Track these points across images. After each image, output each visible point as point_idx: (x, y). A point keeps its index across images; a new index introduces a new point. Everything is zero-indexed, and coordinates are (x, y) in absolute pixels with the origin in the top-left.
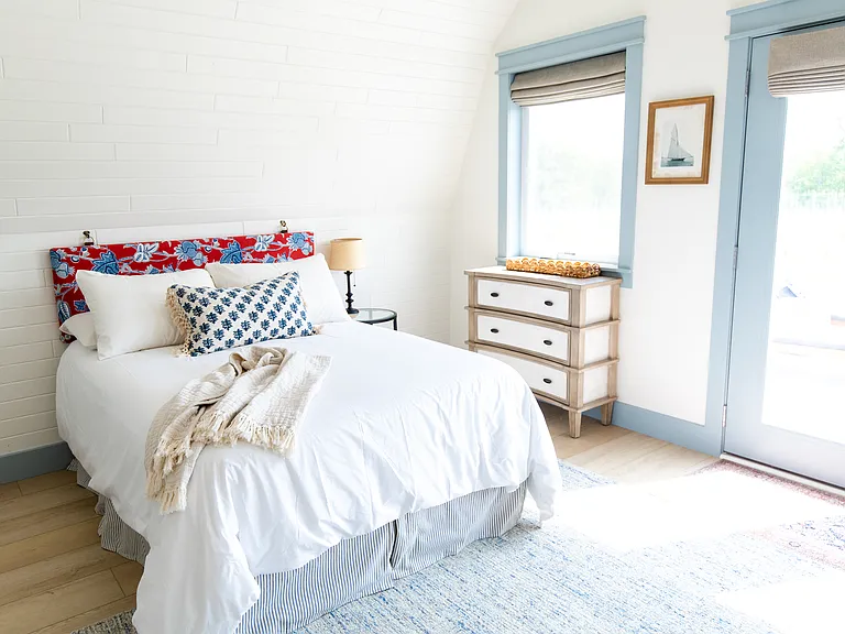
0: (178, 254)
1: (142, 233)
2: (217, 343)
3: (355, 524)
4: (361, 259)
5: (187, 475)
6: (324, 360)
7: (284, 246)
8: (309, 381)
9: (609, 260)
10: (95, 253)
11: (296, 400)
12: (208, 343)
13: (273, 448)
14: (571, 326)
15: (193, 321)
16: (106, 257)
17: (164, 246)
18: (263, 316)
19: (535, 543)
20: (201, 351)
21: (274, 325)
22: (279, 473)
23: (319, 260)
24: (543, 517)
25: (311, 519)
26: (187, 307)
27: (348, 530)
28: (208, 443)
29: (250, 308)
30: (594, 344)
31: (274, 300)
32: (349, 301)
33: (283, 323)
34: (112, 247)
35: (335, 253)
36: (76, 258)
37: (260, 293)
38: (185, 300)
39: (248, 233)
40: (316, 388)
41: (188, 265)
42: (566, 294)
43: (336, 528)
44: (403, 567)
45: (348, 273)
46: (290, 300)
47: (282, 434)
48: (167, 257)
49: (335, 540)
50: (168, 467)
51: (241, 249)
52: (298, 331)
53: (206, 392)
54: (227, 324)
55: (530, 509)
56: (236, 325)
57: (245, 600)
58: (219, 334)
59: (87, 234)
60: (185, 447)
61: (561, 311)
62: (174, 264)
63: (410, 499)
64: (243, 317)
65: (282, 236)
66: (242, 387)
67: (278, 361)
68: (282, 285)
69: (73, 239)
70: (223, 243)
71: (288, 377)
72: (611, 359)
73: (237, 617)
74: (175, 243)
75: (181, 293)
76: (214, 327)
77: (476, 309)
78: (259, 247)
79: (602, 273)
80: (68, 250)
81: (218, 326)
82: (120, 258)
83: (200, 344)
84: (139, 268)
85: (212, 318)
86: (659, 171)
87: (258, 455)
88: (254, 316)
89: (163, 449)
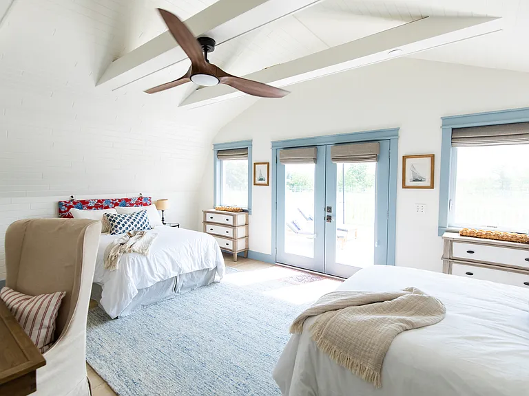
0: (104, 204)
1: (91, 197)
2: (120, 231)
3: (165, 276)
4: (167, 206)
5: (119, 261)
6: (156, 234)
7: (141, 202)
8: (152, 239)
9: (245, 207)
10: (75, 203)
11: (149, 242)
12: (117, 231)
13: (143, 253)
14: (233, 226)
15: (112, 224)
16: (79, 204)
17: (99, 201)
18: (135, 223)
19: (218, 286)
20: (114, 233)
21: (139, 226)
22: (144, 260)
23: (153, 206)
24: (221, 279)
25: (152, 273)
26: (110, 220)
27: (162, 277)
28: (125, 252)
29: (131, 220)
30: (241, 232)
31: (139, 218)
32: (163, 220)
33: (142, 225)
34: (81, 201)
35: (158, 204)
36: (68, 204)
37: (134, 216)
38: (109, 218)
39: (129, 197)
40: (154, 240)
41: (107, 207)
42: (232, 217)
43: (160, 277)
44: (178, 292)
45: (163, 211)
46: (144, 218)
47: (145, 250)
48: (100, 205)
49: (159, 280)
50: (113, 258)
51: (126, 202)
52: (146, 228)
53: (122, 241)
54: (123, 225)
55: (217, 278)
56: (126, 226)
57: (133, 293)
58: (121, 228)
59: (72, 197)
60: (118, 253)
61: (230, 222)
62: (102, 207)
63: (180, 269)
64: (129, 223)
65: (140, 198)
66: (132, 240)
67: (142, 235)
68: (141, 214)
69: (67, 198)
70: (120, 201)
71: (145, 238)
72: (247, 237)
73: (131, 298)
74: (103, 200)
75: (108, 215)
76: (119, 226)
77: (206, 222)
78: (132, 202)
79: (243, 211)
80: (65, 202)
81: (121, 226)
82: (84, 204)
83: (114, 231)
84: (90, 208)
85: (119, 223)
86: (257, 182)
87: (139, 255)
88: (132, 223)
89: (112, 254)
